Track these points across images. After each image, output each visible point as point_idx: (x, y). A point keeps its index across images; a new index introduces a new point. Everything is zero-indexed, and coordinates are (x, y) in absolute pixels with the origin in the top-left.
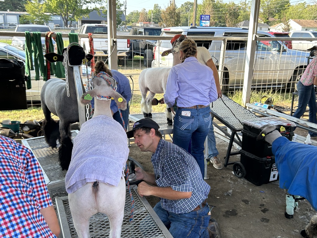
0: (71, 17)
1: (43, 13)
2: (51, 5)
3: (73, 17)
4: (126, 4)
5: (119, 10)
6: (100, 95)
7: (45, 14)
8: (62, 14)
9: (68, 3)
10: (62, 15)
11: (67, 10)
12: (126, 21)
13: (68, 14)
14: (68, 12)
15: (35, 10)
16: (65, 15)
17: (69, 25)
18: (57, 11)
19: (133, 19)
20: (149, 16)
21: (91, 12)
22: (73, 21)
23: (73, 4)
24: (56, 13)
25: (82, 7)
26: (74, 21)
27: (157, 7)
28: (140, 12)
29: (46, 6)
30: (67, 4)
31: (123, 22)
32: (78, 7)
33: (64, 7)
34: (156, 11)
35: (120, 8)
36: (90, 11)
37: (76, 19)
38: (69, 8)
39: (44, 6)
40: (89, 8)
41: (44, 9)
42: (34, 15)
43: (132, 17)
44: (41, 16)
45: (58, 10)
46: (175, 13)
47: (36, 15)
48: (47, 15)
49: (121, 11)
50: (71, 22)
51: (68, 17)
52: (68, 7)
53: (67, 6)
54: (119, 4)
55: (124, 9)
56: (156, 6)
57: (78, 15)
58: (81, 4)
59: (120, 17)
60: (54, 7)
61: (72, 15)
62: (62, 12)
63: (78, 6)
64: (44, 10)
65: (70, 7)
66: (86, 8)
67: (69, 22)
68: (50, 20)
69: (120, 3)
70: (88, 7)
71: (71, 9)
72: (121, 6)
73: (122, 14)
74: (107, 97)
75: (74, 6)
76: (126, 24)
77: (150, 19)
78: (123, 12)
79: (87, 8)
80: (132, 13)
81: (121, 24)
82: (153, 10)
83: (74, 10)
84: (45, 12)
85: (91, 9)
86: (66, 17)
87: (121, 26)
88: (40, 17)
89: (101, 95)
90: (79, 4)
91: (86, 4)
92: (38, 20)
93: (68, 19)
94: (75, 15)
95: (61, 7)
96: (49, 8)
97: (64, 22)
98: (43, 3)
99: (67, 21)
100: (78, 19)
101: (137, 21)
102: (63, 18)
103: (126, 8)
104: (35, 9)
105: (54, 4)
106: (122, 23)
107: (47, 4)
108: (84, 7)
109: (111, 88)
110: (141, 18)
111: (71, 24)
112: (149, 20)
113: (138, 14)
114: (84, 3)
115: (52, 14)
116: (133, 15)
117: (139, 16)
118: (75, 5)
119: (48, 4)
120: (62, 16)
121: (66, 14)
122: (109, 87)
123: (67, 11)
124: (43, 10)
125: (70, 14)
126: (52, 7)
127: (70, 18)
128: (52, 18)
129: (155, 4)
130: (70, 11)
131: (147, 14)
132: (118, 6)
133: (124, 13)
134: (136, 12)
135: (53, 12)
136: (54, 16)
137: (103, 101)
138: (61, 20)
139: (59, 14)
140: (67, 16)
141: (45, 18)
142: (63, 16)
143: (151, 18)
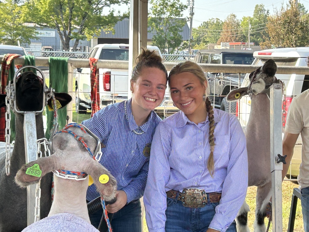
0: (76, 31)
1: (21, 24)
2: (39, 7)
3: (81, 31)
4: (193, 5)
5: (177, 17)
6: (64, 168)
7: (26, 24)
8: (60, 25)
9: (74, 4)
10: (58, 27)
11: (71, 17)
12: (191, 41)
13: (70, 26)
14: (72, 22)
15: (6, 18)
16: (66, 28)
17: (71, 48)
18: (50, 19)
19: (208, 36)
20: (242, 29)
21: (118, 22)
22: (80, 41)
23: (83, 5)
24: (47, 23)
25: (100, 12)
26: (82, 39)
27: (261, 10)
28: (223, 21)
29: (27, 10)
30: (71, 7)
31: (184, 42)
32: (92, 12)
33: (65, 11)
34: (260, 20)
35: (181, 13)
36: (118, 20)
37: (87, 36)
38: (74, 13)
39: (25, 10)
40: (115, 14)
41: (23, 15)
42: (3, 27)
43: (207, 32)
44: (16, 29)
45: (51, 17)
46: (297, 22)
47: (7, 28)
48: (29, 27)
49: (183, 19)
50: (77, 41)
51: (70, 32)
52: (71, 12)
53: (71, 9)
54: (178, 6)
55: (189, 16)
56: (259, 10)
57: (91, 28)
58: (100, 6)
59: (180, 31)
60: (44, 12)
61: (79, 27)
62: (59, 21)
63: (93, 9)
64: (25, 16)
65: (77, 11)
66: (109, 13)
67: (72, 42)
68: (33, 38)
69: (180, 3)
70: (113, 11)
71: (78, 16)
72: (182, 8)
73: (183, 25)
74: (78, 174)
75: (85, 9)
76: (192, 46)
77: (244, 37)
78: (186, 22)
79: (112, 14)
80: (206, 25)
81: (181, 45)
82: (252, 17)
83: (84, 18)
84: (26, 21)
85: (120, 16)
86: (67, 32)
87: (181, 50)
88: (15, 32)
89: (67, 168)
90: (94, 6)
91: (109, 6)
92: (10, 38)
93: (72, 35)
94: (85, 27)
95: (59, 11)
96: (33, 14)
97: (63, 42)
98: (22, 4)
99: (68, 39)
100: (92, 35)
101: (216, 41)
102: (61, 34)
103: (192, 14)
104: (6, 16)
105: (44, 6)
106: (182, 43)
107: (30, 6)
108: (105, 12)
109: (87, 155)
110: (225, 33)
111: (76, 45)
112: (244, 39)
113: (218, 25)
114: (106, 4)
115: (39, 26)
116: (209, 27)
117: (222, 29)
118: (88, 8)
119: (33, 6)
120: (59, 30)
121: (68, 26)
122: (84, 153)
123: (71, 20)
124: (21, 17)
125: (75, 26)
126: (40, 11)
127: (75, 34)
128: (37, 33)
129: (257, 6)
130: (76, 19)
131: (238, 25)
132: (177, 8)
133: (189, 23)
134: (215, 22)
135: (42, 20)
136: (42, 29)
137: (70, 182)
138: (56, 38)
139: (53, 26)
140: (70, 29)
141: (24, 34)
142: (62, 29)
143: (247, 33)
